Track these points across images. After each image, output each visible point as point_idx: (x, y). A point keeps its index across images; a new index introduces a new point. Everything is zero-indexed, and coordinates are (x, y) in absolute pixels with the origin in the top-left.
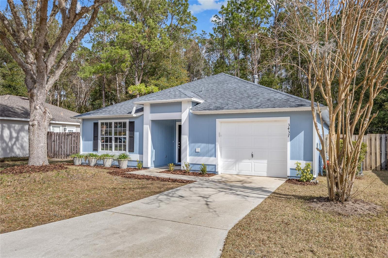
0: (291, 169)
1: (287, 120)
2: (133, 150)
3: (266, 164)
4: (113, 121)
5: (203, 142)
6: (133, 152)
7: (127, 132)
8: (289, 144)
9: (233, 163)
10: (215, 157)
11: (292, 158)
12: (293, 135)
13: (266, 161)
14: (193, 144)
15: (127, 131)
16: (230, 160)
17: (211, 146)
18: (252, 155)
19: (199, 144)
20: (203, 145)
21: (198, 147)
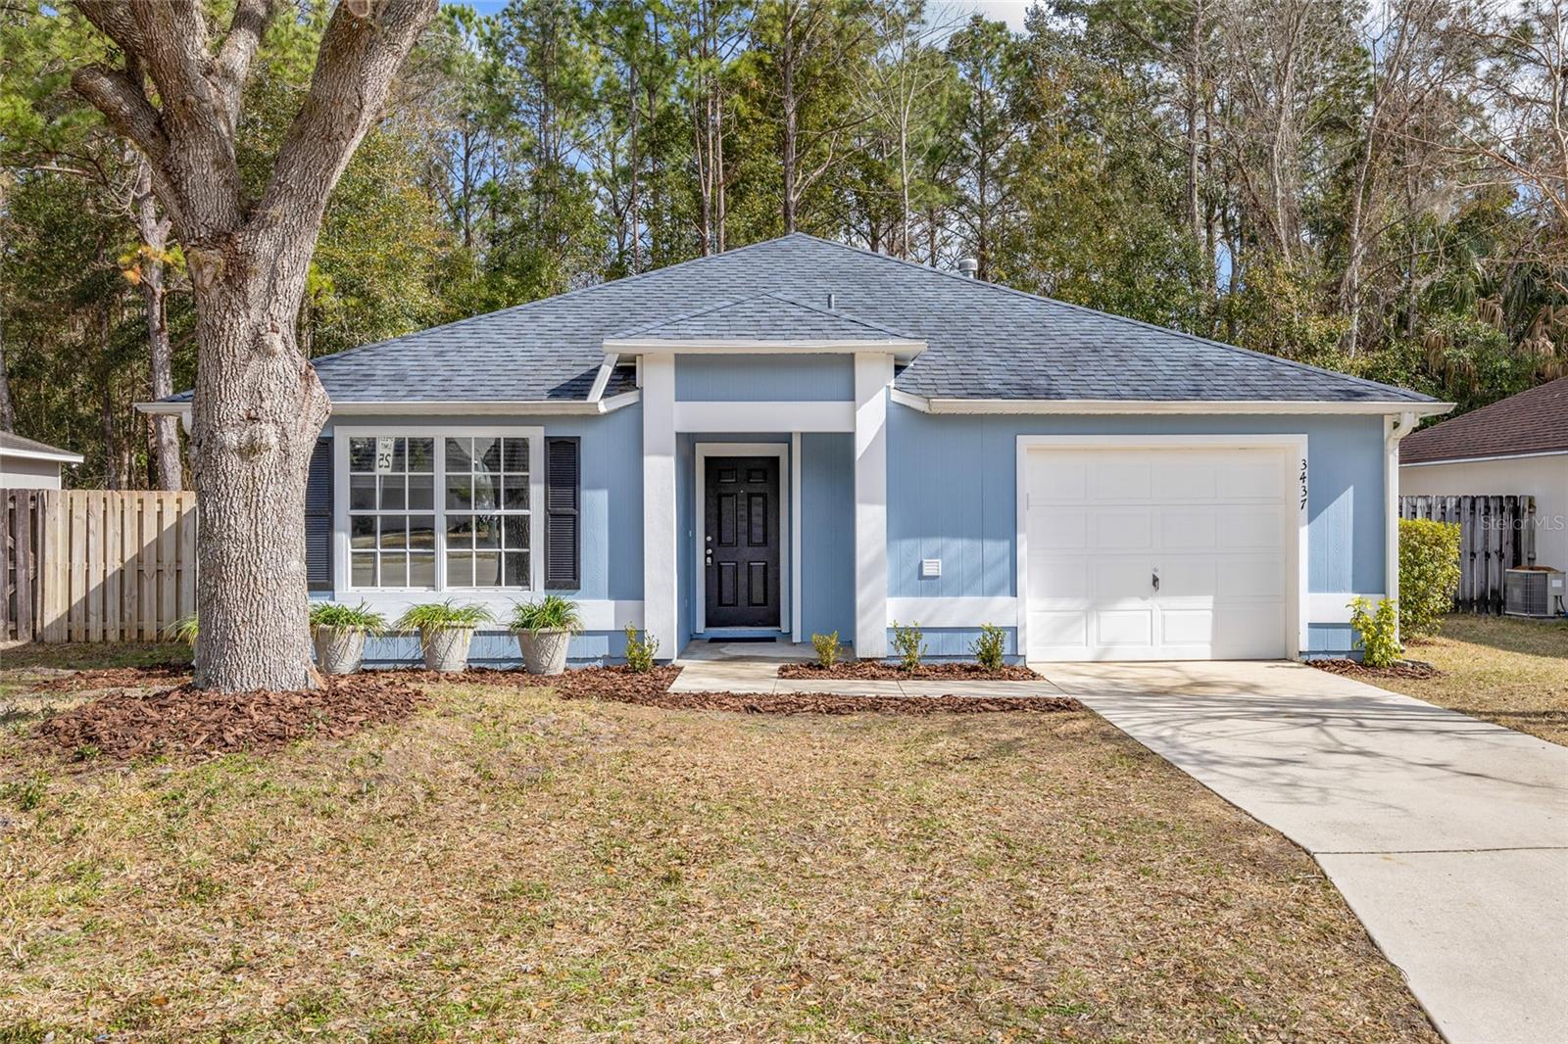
0: (1312, 626)
1: (1298, 445)
2: (576, 576)
3: (1210, 613)
4: (439, 434)
5: (956, 533)
6: (579, 588)
7: (537, 492)
8: (1304, 532)
9: (1077, 614)
10: (1014, 593)
11: (1315, 586)
12: (1317, 503)
13: (1207, 602)
14: (907, 544)
15: (537, 482)
16: (1064, 604)
17: (995, 549)
18: (1155, 580)
19: (936, 543)
20: (957, 545)
21: (935, 555)
